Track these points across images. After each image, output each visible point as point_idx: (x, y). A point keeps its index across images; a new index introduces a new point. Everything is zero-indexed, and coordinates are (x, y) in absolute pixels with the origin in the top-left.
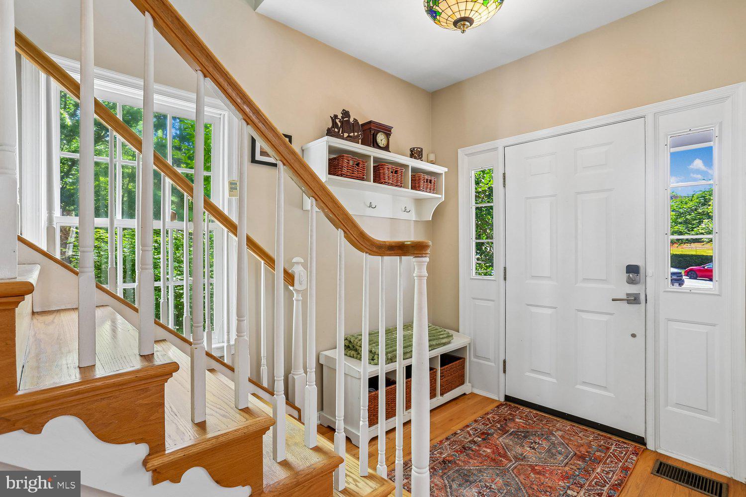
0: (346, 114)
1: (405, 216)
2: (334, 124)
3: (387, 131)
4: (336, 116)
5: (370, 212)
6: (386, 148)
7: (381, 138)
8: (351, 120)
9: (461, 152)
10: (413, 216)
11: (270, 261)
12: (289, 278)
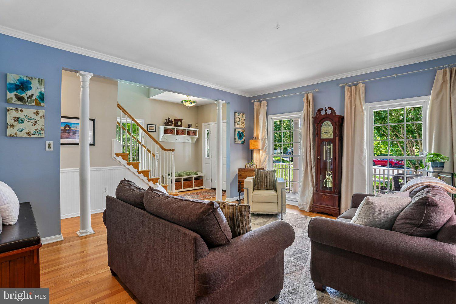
0: (169, 118)
1: (187, 141)
2: (166, 121)
3: (181, 121)
4: (167, 119)
5: (177, 141)
6: (181, 126)
7: (179, 123)
8: (171, 120)
9: (203, 124)
10: (190, 141)
11: (150, 152)
12: (154, 155)
